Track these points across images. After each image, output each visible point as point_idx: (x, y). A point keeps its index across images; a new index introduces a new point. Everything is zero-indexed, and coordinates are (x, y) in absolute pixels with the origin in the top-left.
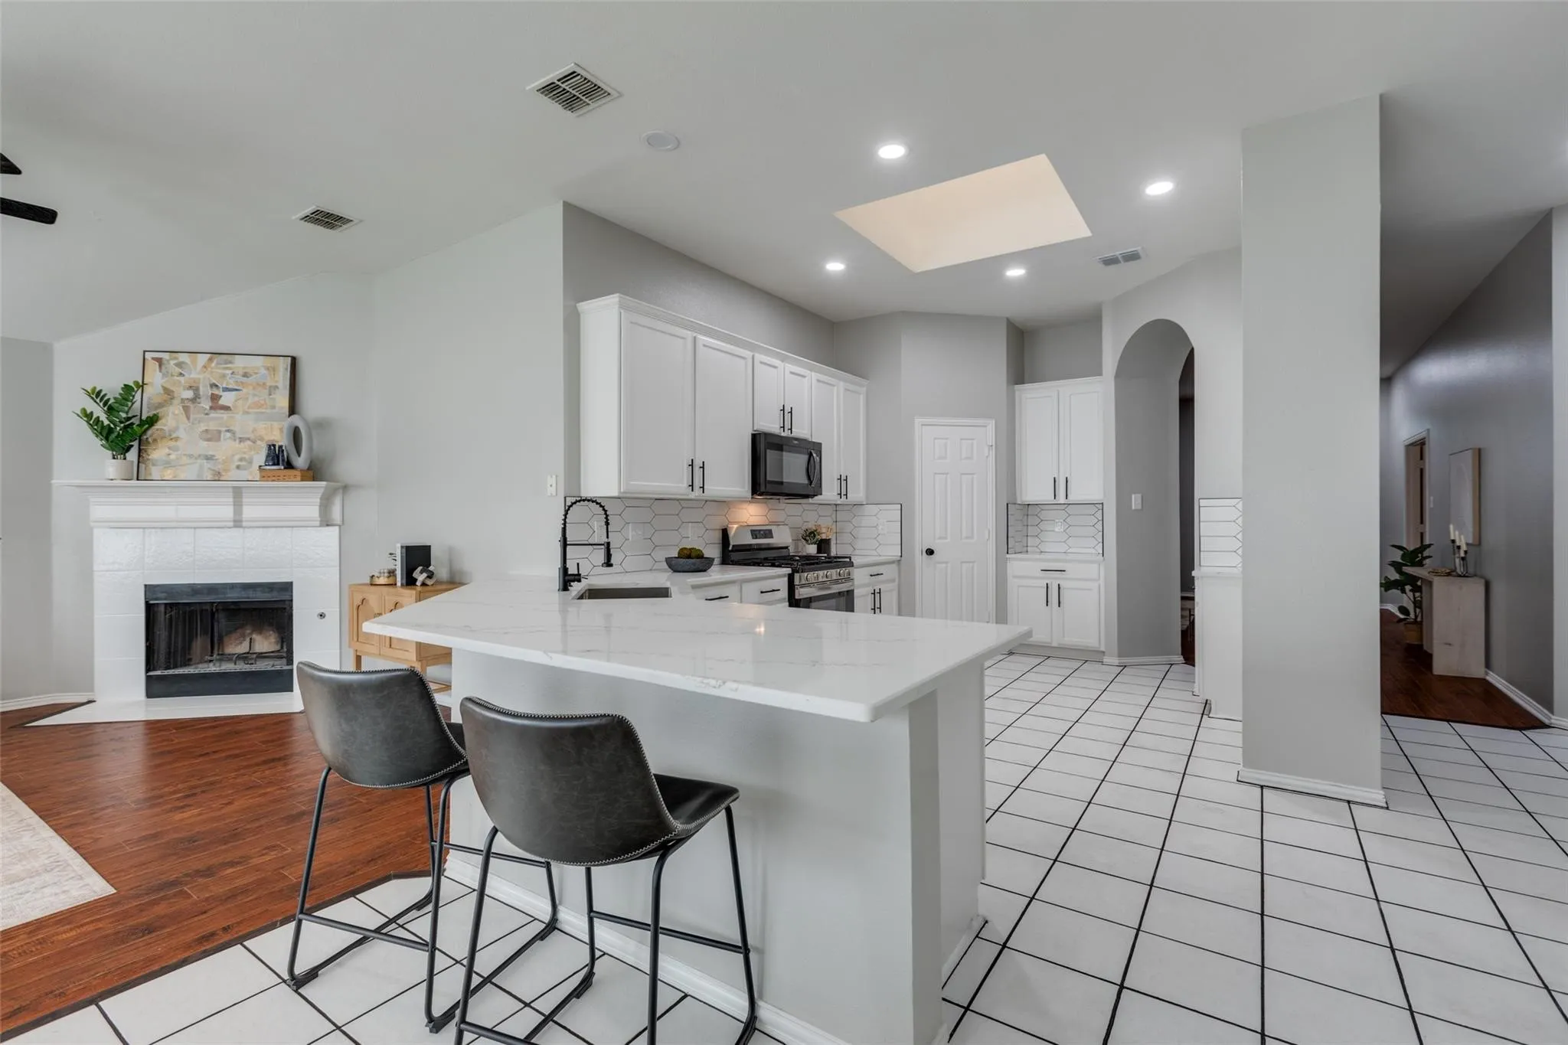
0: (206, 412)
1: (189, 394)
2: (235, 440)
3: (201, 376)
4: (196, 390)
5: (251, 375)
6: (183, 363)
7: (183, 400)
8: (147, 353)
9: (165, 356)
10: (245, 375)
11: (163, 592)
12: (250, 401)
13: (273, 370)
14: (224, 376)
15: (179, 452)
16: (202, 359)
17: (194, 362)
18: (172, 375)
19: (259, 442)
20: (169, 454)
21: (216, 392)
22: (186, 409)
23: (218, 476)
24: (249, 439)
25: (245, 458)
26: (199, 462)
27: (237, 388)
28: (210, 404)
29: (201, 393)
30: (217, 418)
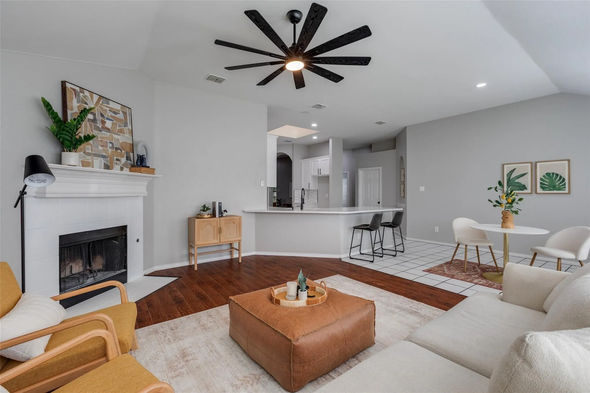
2: (114, 148)
3: (96, 108)
5: (117, 114)
6: (86, 96)
7: (88, 119)
9: (77, 88)
10: (115, 113)
12: (118, 128)
14: (106, 111)
16: (95, 97)
17: (92, 98)
18: (82, 103)
19: (123, 151)
21: (103, 119)
22: (91, 125)
25: (118, 159)
26: (100, 158)
27: (112, 119)
28: (101, 125)
29: (97, 117)
30: (104, 134)
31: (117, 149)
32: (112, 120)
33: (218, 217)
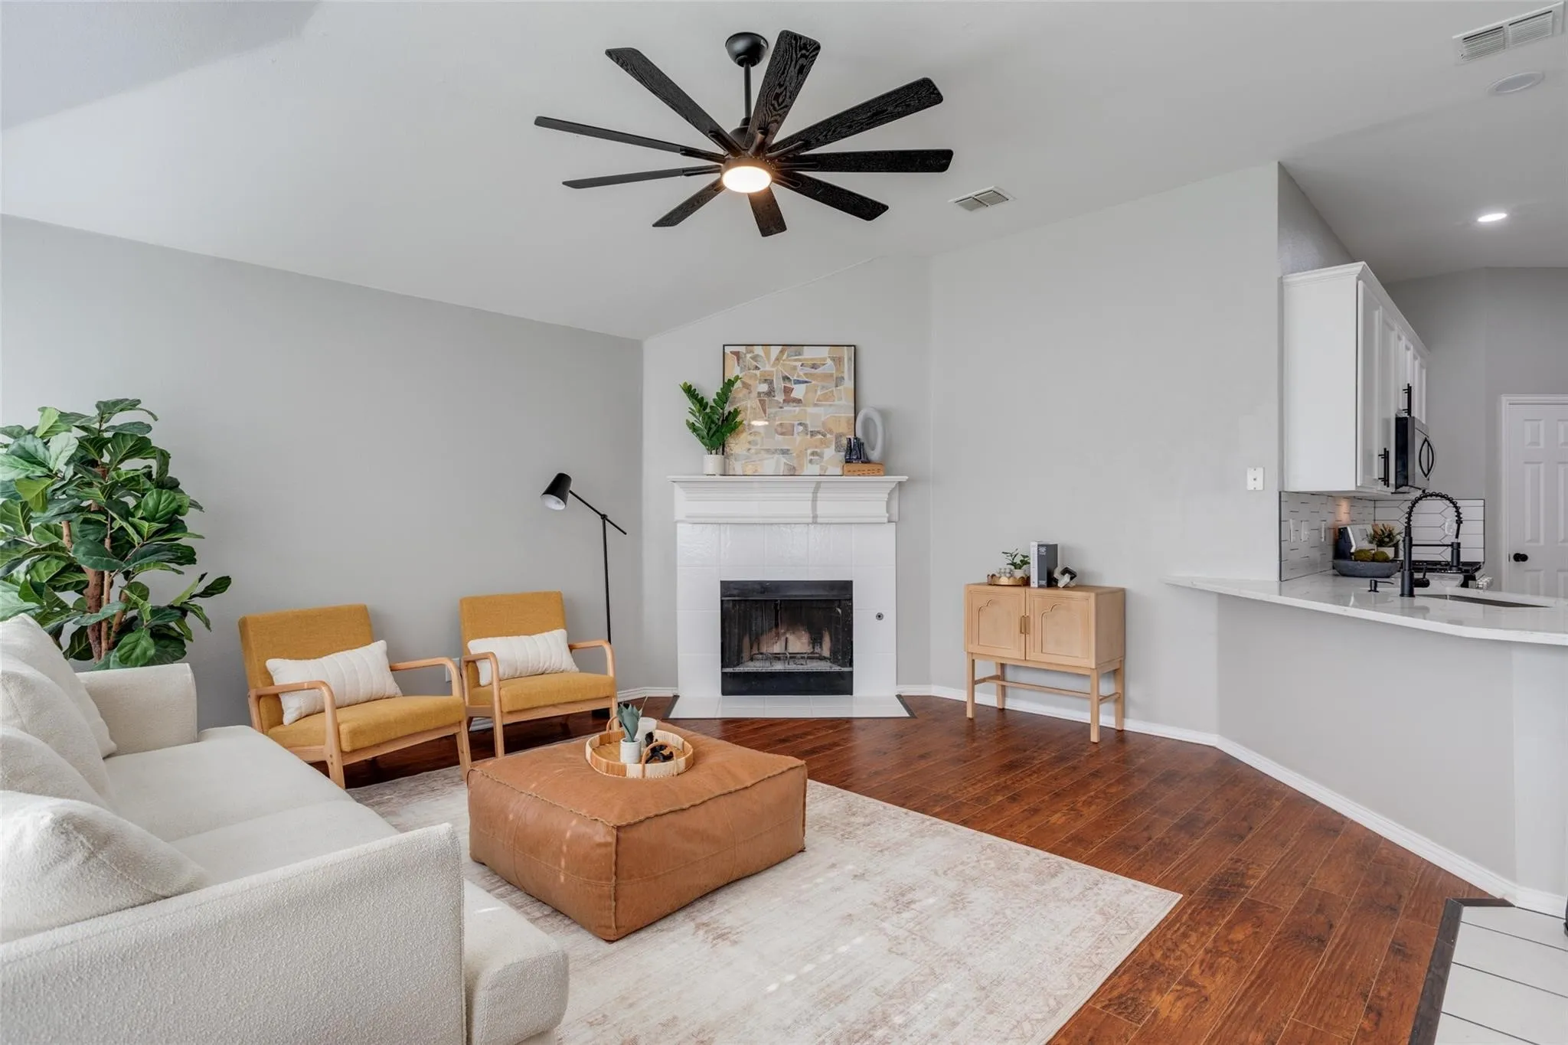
0: (781, 405)
1: (764, 388)
2: (807, 434)
3: (774, 369)
4: (770, 382)
5: (819, 367)
6: (757, 356)
7: (759, 393)
8: (726, 347)
9: (742, 349)
10: (814, 366)
11: (735, 589)
12: (819, 393)
13: (837, 361)
14: (795, 368)
15: (758, 447)
16: (775, 351)
17: (768, 355)
18: (749, 369)
19: (828, 436)
20: (749, 449)
21: (788, 385)
22: (762, 402)
23: (792, 472)
24: (819, 432)
25: (816, 452)
26: (776, 456)
27: (807, 380)
28: (784, 398)
29: (775, 386)
30: (790, 411)
31: (813, 434)
32: (806, 382)
33: (1037, 586)
